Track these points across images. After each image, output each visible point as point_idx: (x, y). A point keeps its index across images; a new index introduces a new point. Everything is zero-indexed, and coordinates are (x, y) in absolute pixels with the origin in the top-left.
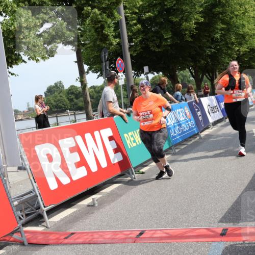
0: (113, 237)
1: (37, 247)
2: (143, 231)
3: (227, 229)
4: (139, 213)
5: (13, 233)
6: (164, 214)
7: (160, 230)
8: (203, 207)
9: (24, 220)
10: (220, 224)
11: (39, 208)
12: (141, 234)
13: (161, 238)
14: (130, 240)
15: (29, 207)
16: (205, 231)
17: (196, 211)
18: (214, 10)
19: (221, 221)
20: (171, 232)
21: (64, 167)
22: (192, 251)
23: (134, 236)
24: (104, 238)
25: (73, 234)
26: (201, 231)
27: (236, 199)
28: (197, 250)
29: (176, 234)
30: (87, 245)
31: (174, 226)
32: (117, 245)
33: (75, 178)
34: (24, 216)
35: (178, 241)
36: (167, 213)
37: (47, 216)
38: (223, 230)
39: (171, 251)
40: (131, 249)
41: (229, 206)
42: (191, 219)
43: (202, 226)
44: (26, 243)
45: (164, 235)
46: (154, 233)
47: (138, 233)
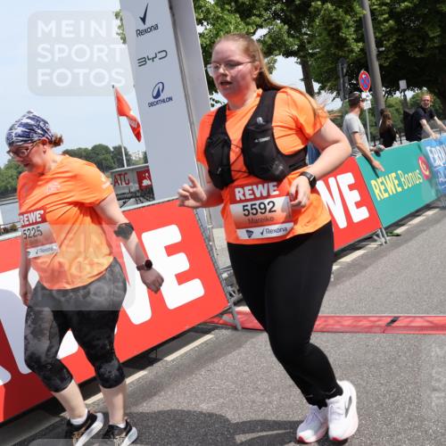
0: (355, 324)
1: (253, 334)
2: (395, 317)
4: (391, 293)
5: (222, 314)
6: (426, 294)
7: (421, 317)
9: (236, 296)
12: (393, 321)
13: (422, 328)
14: (377, 330)
20: (436, 320)
23: (383, 323)
24: (342, 326)
29: (442, 323)
31: (441, 312)
32: (360, 335)
34: (236, 292)
36: (431, 294)
40: (378, 342)
44: (239, 327)
45: (426, 324)
46: (411, 322)
47: (389, 320)
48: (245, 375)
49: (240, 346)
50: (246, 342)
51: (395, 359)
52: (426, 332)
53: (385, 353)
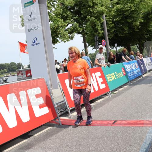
0: (102, 123)
2: (115, 121)
4: (114, 113)
5: (55, 119)
6: (126, 113)
7: (124, 120)
8: (145, 110)
9: (60, 114)
11: (66, 109)
12: (115, 122)
13: (125, 124)
14: (109, 125)
15: (62, 108)
16: (146, 121)
17: (142, 112)
18: (149, 16)
20: (130, 122)
22: (140, 131)
23: (111, 123)
24: (98, 124)
28: (142, 130)
29: (132, 122)
31: (131, 119)
32: (103, 127)
34: (60, 112)
35: (133, 126)
37: (71, 112)
39: (130, 131)
40: (110, 129)
42: (139, 116)
43: (145, 119)
44: (61, 124)
45: (126, 123)
46: (121, 122)
47: (114, 121)
48: (63, 141)
49: (61, 131)
51: (116, 135)
52: (126, 126)
53: (113, 133)
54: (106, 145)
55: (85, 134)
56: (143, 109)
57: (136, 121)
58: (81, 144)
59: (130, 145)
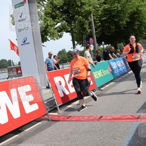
0: (88, 118)
1: (55, 122)
3: (140, 116)
4: (100, 108)
5: (45, 115)
6: (111, 109)
7: (110, 116)
8: (129, 106)
9: (49, 110)
10: (137, 113)
11: (55, 105)
12: (101, 117)
13: (110, 119)
14: (96, 120)
15: (51, 104)
16: (130, 116)
17: (126, 107)
18: (134, 16)
19: (137, 112)
20: (114, 117)
21: (67, 87)
22: (124, 125)
23: (98, 118)
24: (84, 119)
25: (70, 116)
26: (128, 116)
27: (144, 102)
28: (126, 125)
29: (117, 118)
30: (77, 122)
31: (116, 114)
32: (90, 122)
33: (71, 92)
34: (49, 108)
35: (118, 121)
36: (113, 108)
37: (59, 108)
38: (139, 116)
39: (114, 125)
40: (96, 124)
41: (141, 106)
42: (124, 111)
43: (129, 114)
44: (50, 120)
45: (112, 118)
46: (107, 117)
47: (100, 117)
48: (52, 136)
49: (50, 126)
50: (53, 124)
51: (102, 129)
52: (111, 121)
53: (99, 128)
54: (92, 139)
55: (73, 129)
56: (127, 104)
57: (121, 116)
58: (69, 139)
59: (115, 139)
